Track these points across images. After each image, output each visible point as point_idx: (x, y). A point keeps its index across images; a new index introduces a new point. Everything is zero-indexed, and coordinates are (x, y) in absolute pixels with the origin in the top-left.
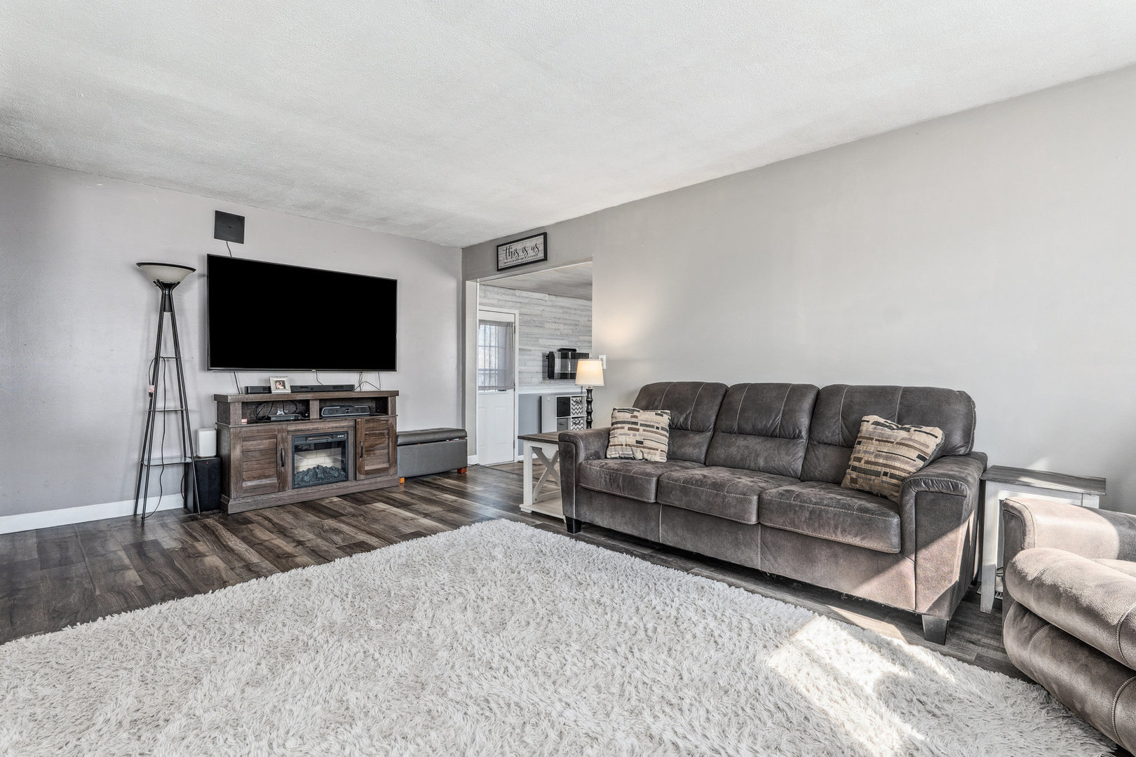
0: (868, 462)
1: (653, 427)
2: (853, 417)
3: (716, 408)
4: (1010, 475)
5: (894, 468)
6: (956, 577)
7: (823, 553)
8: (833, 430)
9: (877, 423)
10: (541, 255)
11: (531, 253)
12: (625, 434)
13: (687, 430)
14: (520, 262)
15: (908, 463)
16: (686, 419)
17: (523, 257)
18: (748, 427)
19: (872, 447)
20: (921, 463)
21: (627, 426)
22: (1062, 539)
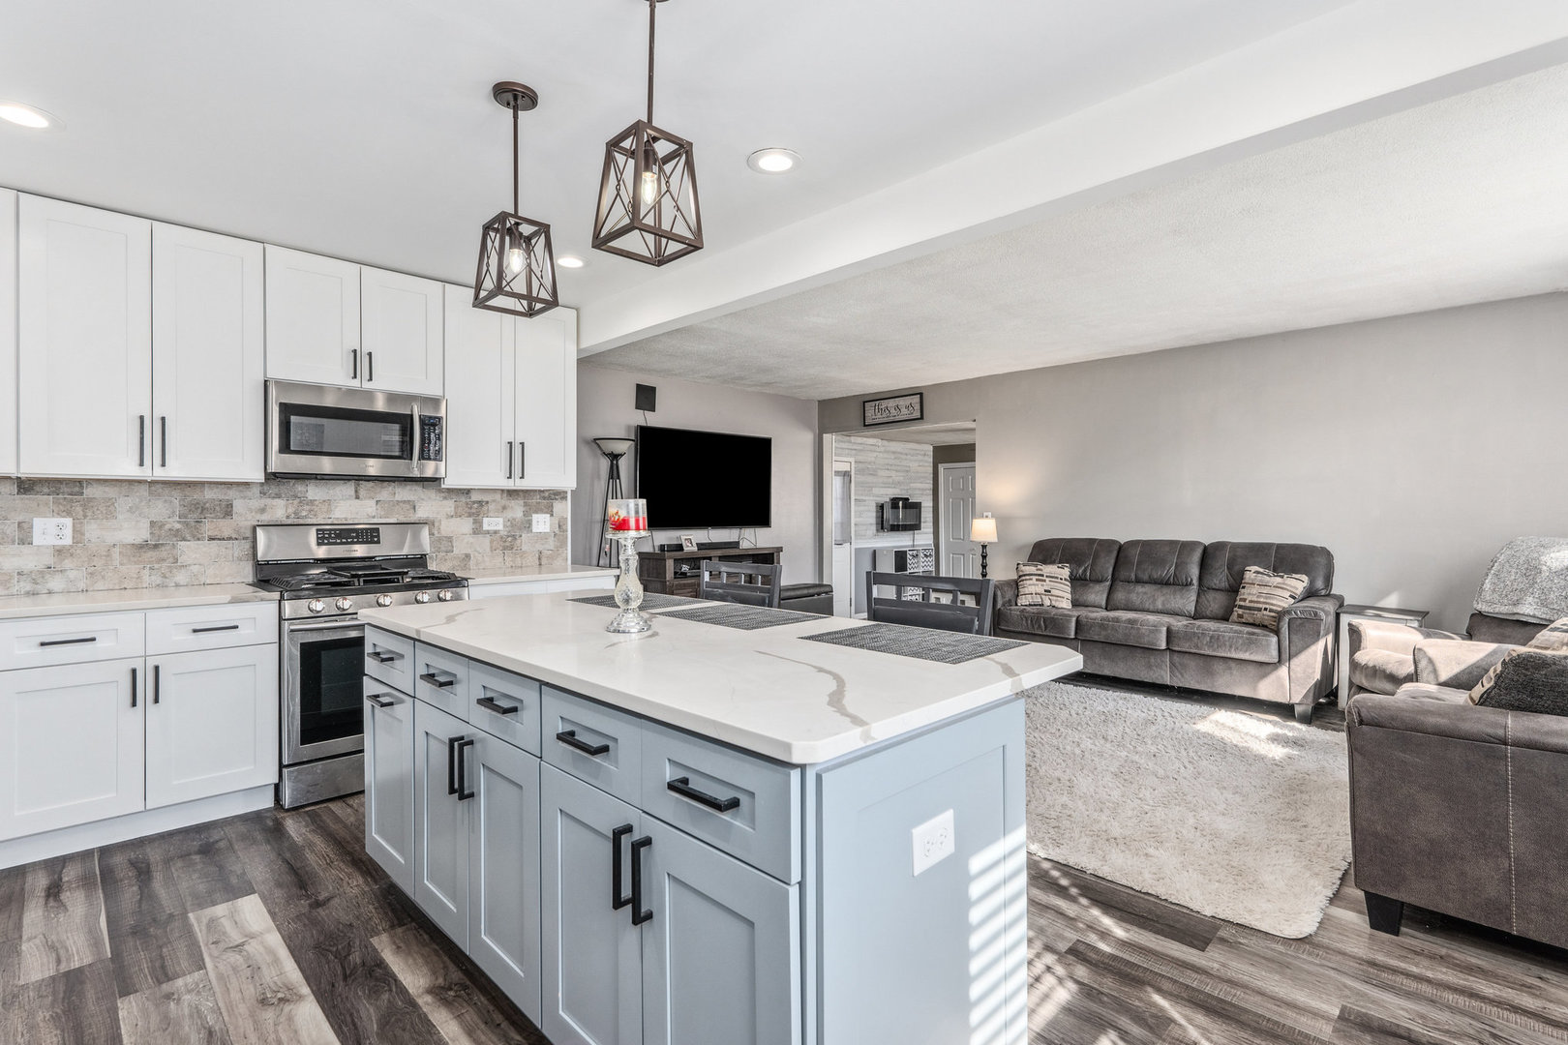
0: (1251, 601)
1: (1057, 578)
2: (1237, 568)
3: (1113, 561)
4: (1359, 610)
5: (1272, 605)
6: (1318, 676)
7: (1218, 666)
8: (1220, 578)
9: (1258, 572)
10: (917, 414)
11: (904, 411)
12: (1034, 585)
13: (1086, 580)
14: (891, 419)
15: (1283, 601)
16: (1085, 571)
17: (894, 415)
18: (1146, 577)
19: (1255, 590)
20: (1292, 601)
21: (1034, 578)
22: (1385, 644)
